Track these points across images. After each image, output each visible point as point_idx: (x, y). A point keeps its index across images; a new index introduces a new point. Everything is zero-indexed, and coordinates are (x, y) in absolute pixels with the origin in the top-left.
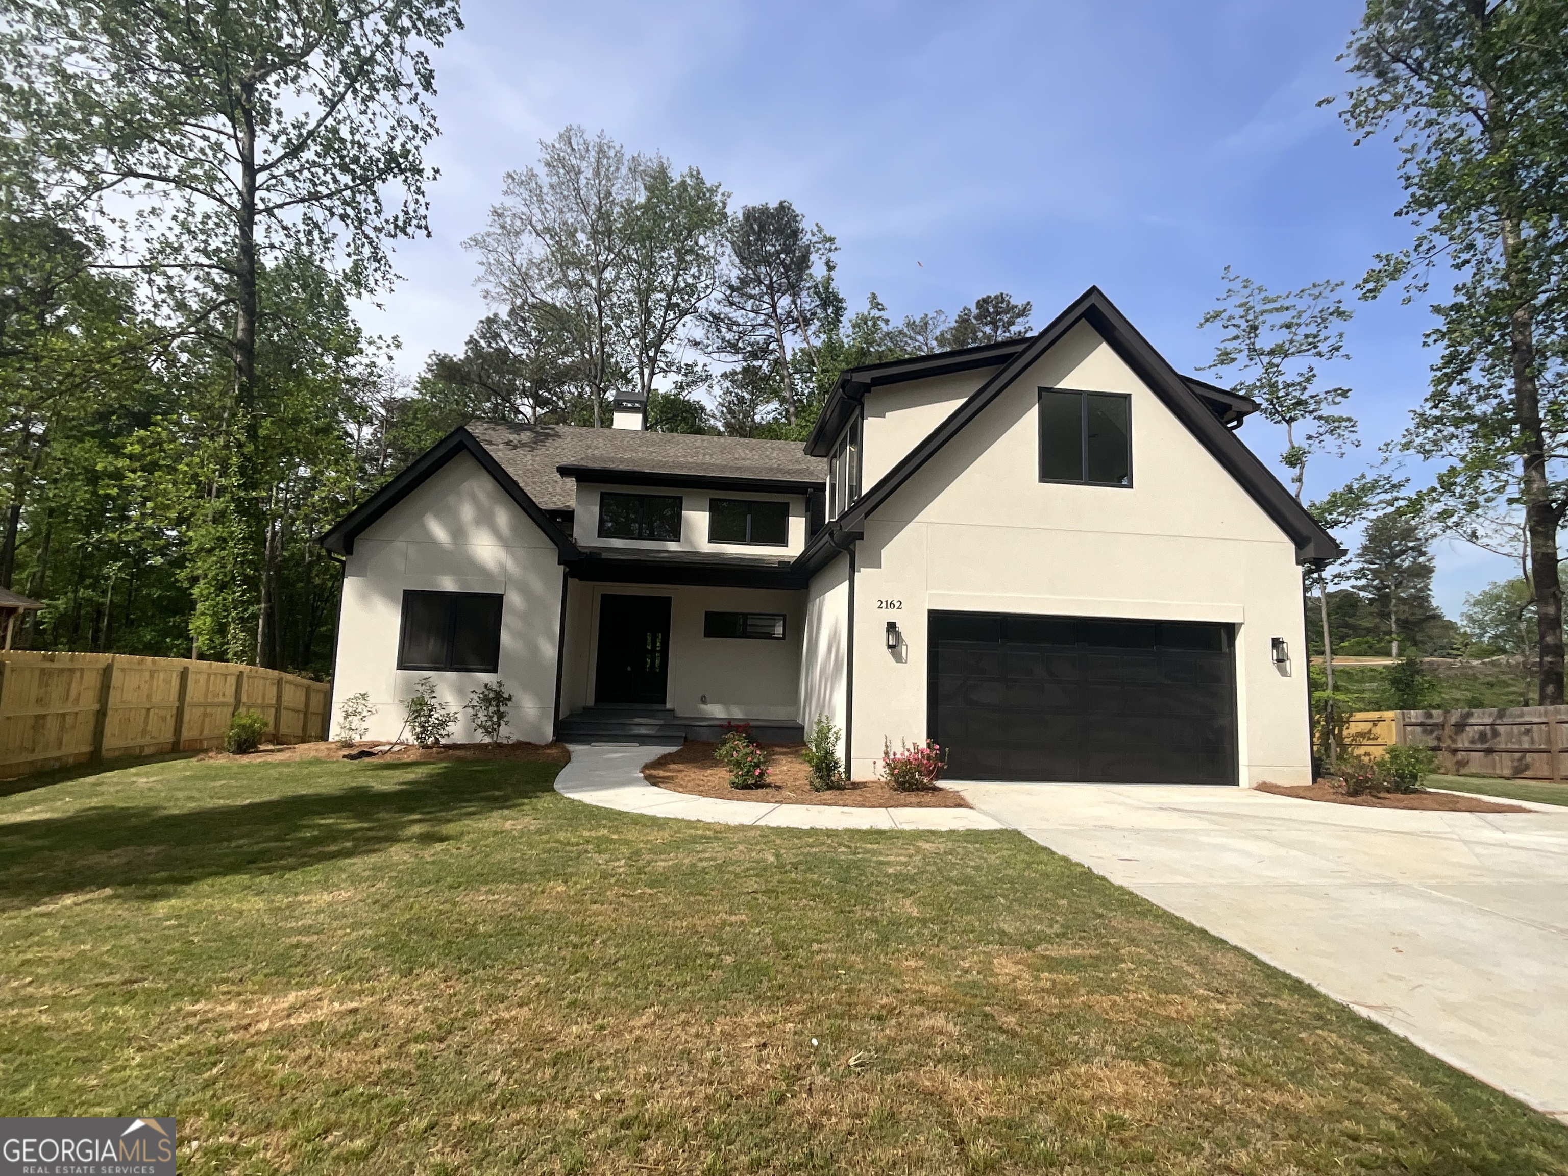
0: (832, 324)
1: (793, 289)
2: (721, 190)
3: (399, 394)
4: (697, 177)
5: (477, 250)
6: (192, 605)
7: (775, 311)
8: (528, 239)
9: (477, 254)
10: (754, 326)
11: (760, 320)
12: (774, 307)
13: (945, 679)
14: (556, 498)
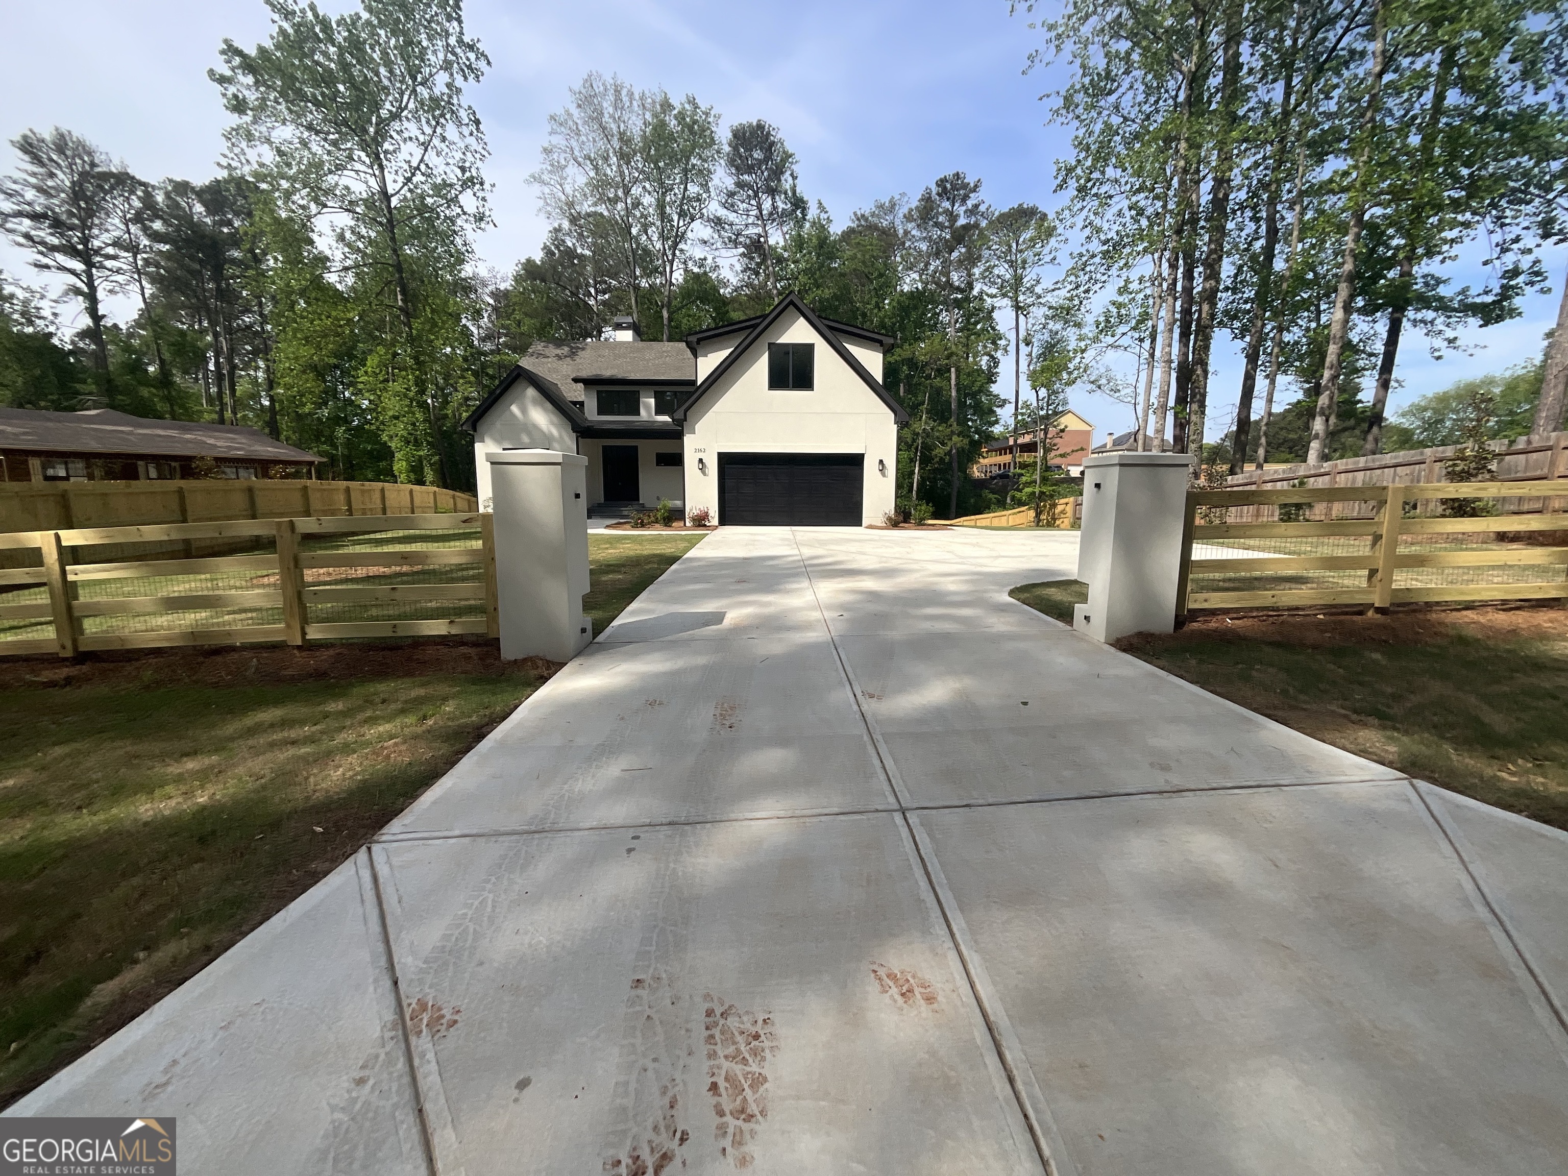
0: (800, 223)
1: (772, 192)
2: (713, 113)
3: (502, 287)
4: (692, 101)
5: (537, 185)
6: (392, 455)
7: (761, 212)
8: (572, 170)
9: (537, 189)
10: (747, 225)
11: (750, 221)
12: (759, 207)
13: (729, 483)
14: (576, 393)
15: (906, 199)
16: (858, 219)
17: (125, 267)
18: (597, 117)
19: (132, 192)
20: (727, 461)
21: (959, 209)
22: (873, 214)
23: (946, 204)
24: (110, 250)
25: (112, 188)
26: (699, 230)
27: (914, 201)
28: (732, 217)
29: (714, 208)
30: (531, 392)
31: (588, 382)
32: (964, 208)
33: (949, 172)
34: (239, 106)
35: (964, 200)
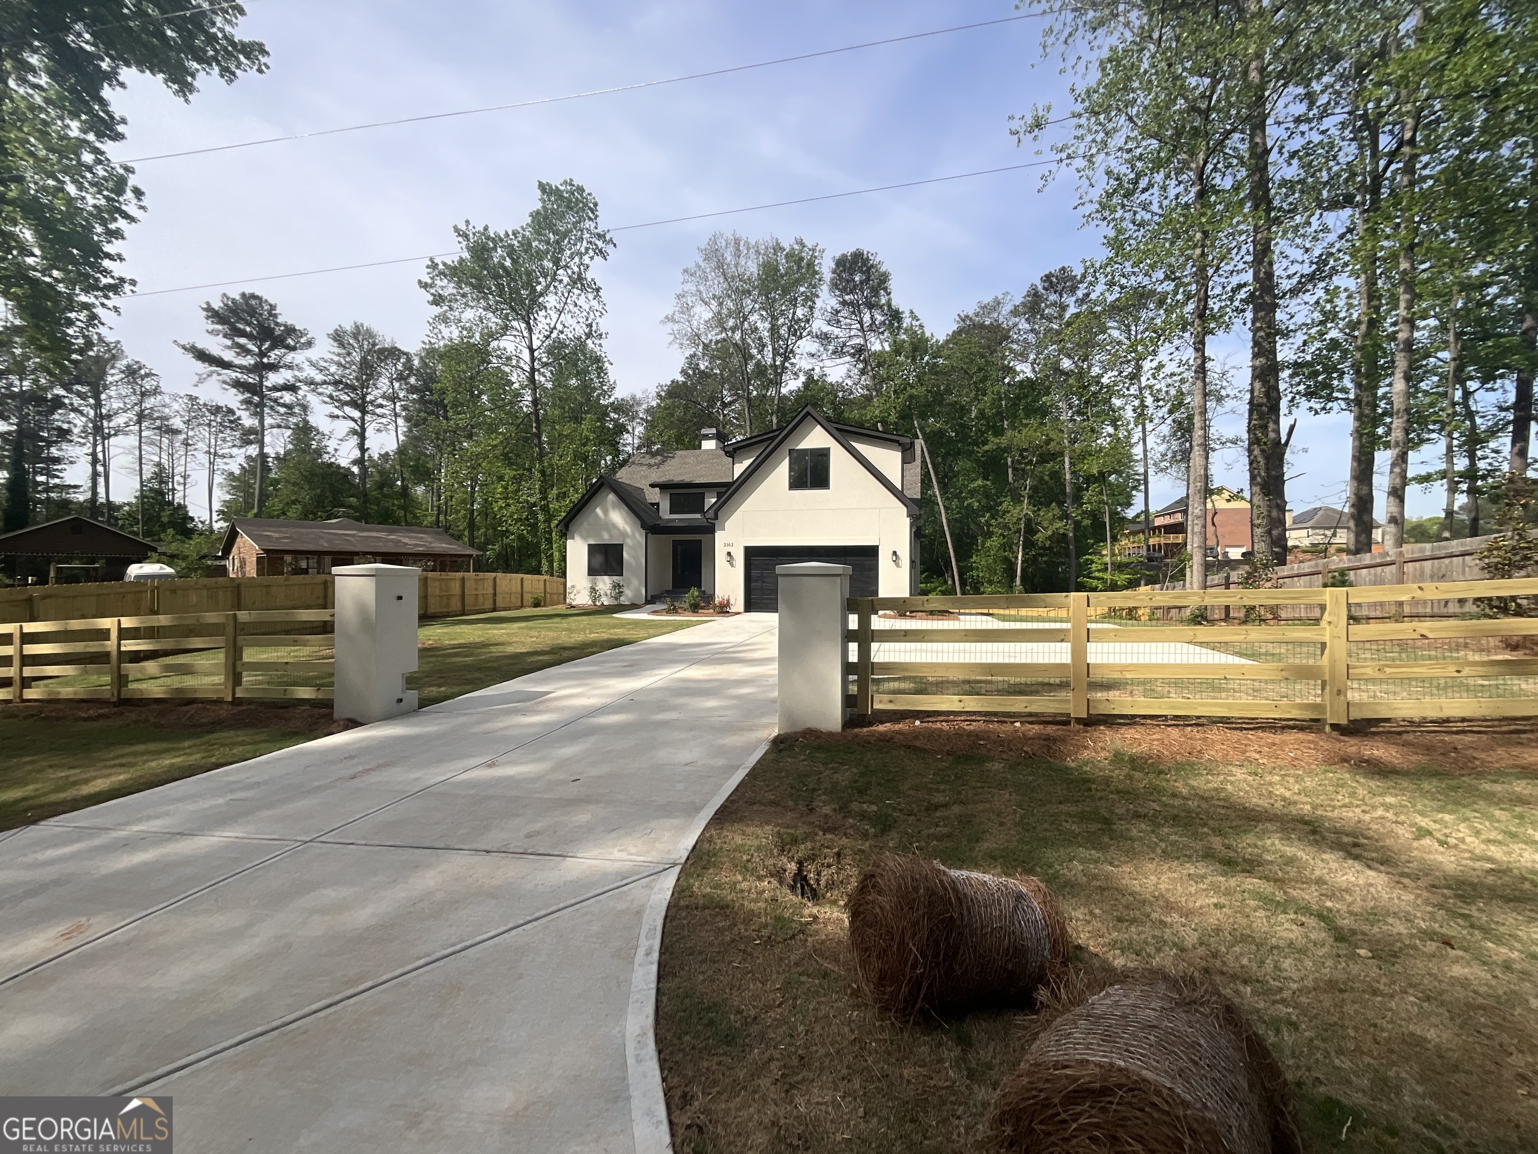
0: (896, 332)
1: (871, 306)
2: (818, 248)
4: (801, 241)
5: (670, 324)
7: (862, 326)
8: (699, 308)
9: (669, 327)
10: (850, 337)
11: (852, 333)
12: (861, 322)
13: (755, 573)
14: (654, 496)
15: (1009, 297)
16: (963, 320)
17: (387, 412)
18: (720, 265)
19: (399, 360)
20: (752, 553)
21: (1070, 301)
22: (977, 315)
23: (1053, 297)
24: (380, 401)
25: (386, 358)
26: (806, 345)
27: (1018, 298)
28: (837, 331)
29: (819, 325)
30: (611, 497)
31: (663, 487)
32: (1074, 299)
33: (1054, 268)
34: (438, 300)
35: (1073, 290)
